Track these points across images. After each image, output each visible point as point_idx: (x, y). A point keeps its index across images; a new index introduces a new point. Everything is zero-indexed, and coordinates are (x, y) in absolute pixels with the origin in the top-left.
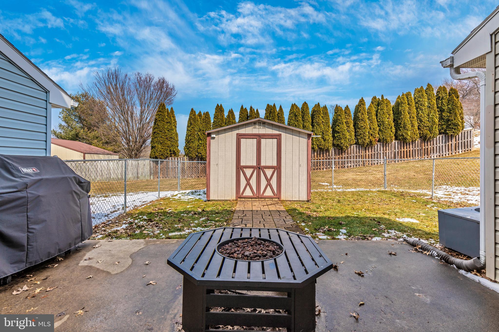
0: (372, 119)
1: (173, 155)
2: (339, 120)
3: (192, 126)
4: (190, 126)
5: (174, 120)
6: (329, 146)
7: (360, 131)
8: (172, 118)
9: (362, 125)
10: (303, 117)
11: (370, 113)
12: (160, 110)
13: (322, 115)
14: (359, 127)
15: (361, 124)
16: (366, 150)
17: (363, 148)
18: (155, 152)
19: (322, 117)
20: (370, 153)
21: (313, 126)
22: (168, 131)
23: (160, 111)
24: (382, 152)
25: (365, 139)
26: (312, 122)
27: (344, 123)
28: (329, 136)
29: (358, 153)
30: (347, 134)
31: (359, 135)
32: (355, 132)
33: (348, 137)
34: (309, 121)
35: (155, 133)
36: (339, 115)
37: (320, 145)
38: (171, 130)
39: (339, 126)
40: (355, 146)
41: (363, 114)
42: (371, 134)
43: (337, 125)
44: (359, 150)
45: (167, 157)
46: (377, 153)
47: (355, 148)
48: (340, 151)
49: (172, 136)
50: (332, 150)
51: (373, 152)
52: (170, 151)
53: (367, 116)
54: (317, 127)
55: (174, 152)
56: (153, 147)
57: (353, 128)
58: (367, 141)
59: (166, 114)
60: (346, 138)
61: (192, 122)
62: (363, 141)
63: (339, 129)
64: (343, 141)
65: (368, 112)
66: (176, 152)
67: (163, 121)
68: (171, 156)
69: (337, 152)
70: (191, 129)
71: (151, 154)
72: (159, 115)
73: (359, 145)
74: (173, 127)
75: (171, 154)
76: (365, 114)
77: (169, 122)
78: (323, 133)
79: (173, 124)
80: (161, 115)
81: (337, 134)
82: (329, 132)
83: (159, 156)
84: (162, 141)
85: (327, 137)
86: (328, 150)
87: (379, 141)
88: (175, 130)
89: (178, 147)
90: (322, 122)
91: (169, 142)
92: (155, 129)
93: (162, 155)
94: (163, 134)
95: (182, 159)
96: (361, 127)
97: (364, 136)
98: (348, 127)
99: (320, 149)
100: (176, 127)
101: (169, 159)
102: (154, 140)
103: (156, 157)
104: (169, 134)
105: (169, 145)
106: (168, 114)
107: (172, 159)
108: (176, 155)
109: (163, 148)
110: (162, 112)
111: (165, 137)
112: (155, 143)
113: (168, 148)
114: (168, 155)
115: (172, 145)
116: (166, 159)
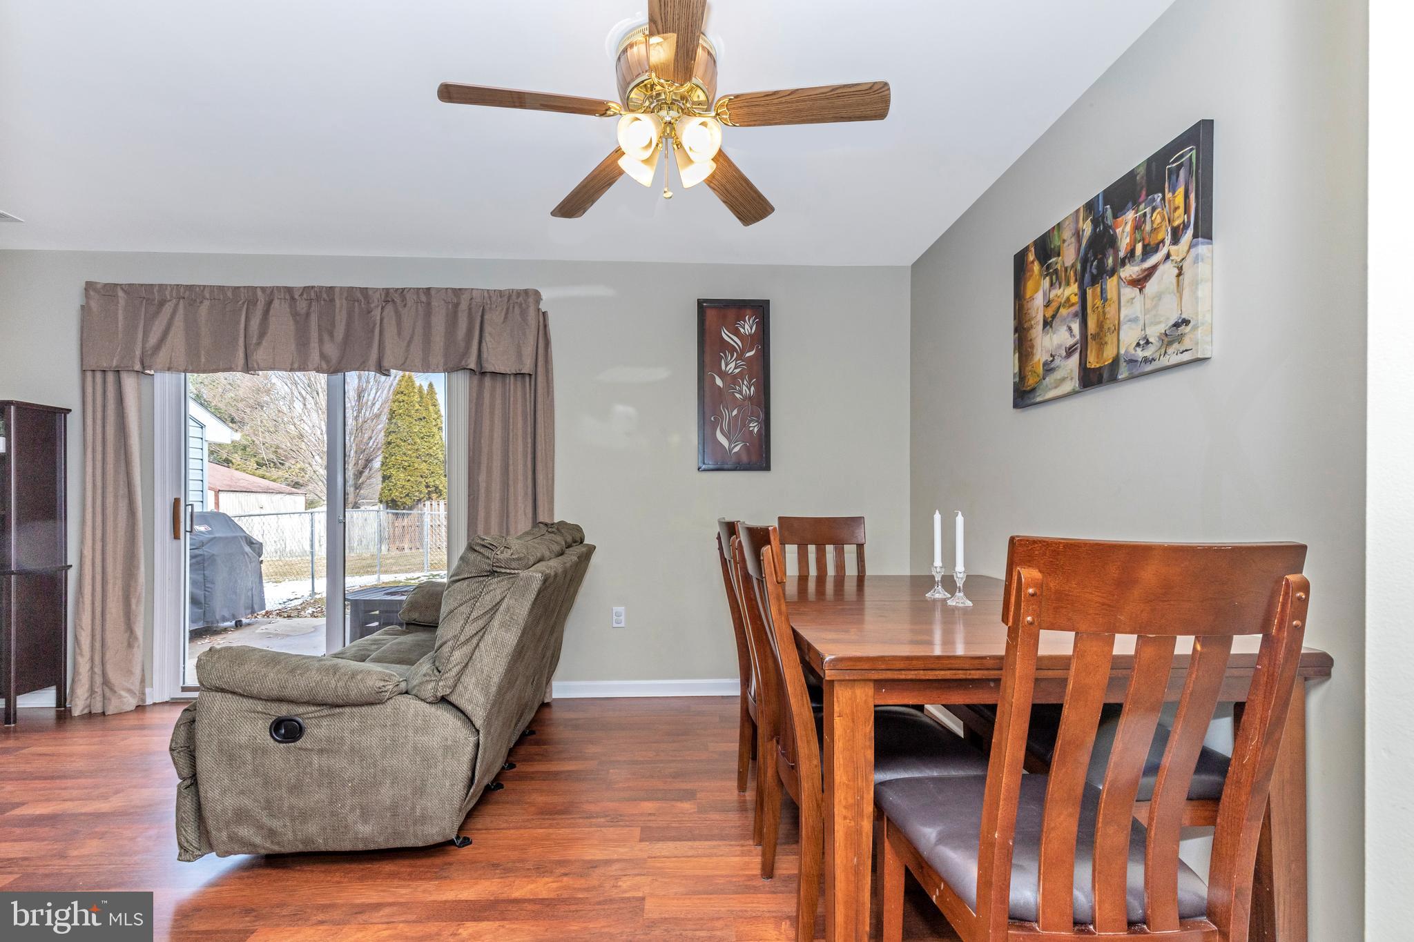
1: (434, 496)
5: (436, 413)
8: (431, 408)
12: (402, 389)
22: (422, 438)
23: (402, 393)
35: (389, 443)
38: (429, 436)
45: (419, 500)
49: (431, 451)
52: (427, 487)
55: (437, 488)
56: (385, 478)
59: (416, 398)
66: (440, 488)
67: (410, 416)
68: (430, 498)
71: (381, 494)
72: (400, 402)
74: (435, 430)
75: (429, 493)
77: (424, 418)
79: (434, 423)
80: (403, 401)
83: (401, 498)
84: (406, 464)
88: (438, 437)
91: (424, 466)
92: (389, 433)
93: (407, 495)
94: (409, 447)
101: (424, 505)
102: (388, 460)
103: (393, 501)
104: (423, 446)
105: (424, 473)
106: (421, 397)
107: (431, 505)
108: (441, 495)
109: (409, 480)
110: (405, 395)
111: (415, 454)
112: (390, 468)
113: (423, 480)
114: (422, 496)
115: (432, 473)
116: (417, 504)
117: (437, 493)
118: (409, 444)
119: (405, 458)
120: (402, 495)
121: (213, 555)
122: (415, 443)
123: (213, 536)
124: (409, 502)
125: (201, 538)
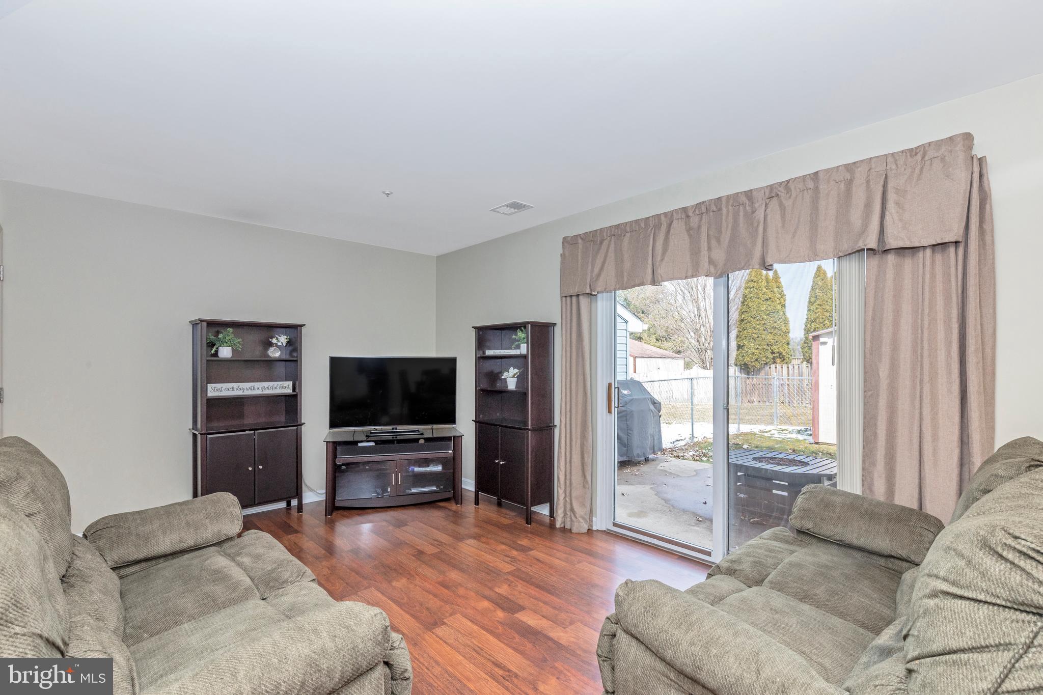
1: (778, 360)
3: (818, 302)
4: (815, 302)
5: (780, 294)
8: (776, 290)
12: (752, 278)
18: (743, 356)
22: (768, 315)
23: (752, 281)
35: (742, 320)
38: (774, 312)
45: (766, 364)
49: (775, 325)
52: (773, 353)
55: (780, 354)
56: (739, 347)
59: (764, 283)
61: (818, 294)
66: (783, 354)
67: (759, 298)
68: (775, 362)
70: (817, 309)
71: (736, 360)
72: (751, 288)
74: (779, 307)
75: (774, 358)
77: (770, 298)
79: (778, 302)
80: (753, 287)
83: (752, 362)
84: (756, 336)
88: (781, 313)
89: (788, 344)
91: (770, 337)
92: (743, 313)
93: (757, 360)
94: (758, 323)
95: (796, 367)
100: (784, 306)
101: (770, 368)
102: (741, 334)
103: (745, 364)
104: (769, 321)
105: (770, 342)
106: (768, 282)
107: (776, 367)
108: (784, 359)
109: (757, 349)
110: (755, 282)
111: (762, 328)
112: (743, 339)
113: (769, 348)
114: (768, 360)
115: (777, 342)
116: (765, 367)
117: (780, 358)
118: (758, 320)
119: (754, 331)
120: (752, 360)
121: (632, 411)
122: (762, 319)
123: (632, 398)
124: (757, 365)
125: (626, 399)
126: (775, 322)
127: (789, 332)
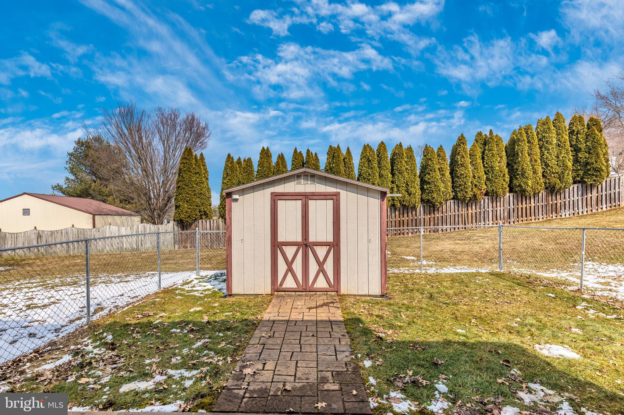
0: (476, 164)
2: (430, 166)
3: (228, 178)
4: (227, 177)
5: (205, 170)
6: (416, 203)
7: (459, 181)
8: (202, 167)
9: (462, 172)
10: (379, 163)
11: (473, 156)
12: (185, 156)
13: (406, 160)
14: (459, 175)
15: (460, 171)
16: (468, 206)
17: (463, 203)
18: (179, 214)
19: (406, 162)
20: (474, 211)
21: (393, 175)
22: (197, 184)
23: (186, 158)
24: (491, 209)
25: (466, 192)
26: (392, 170)
27: (437, 170)
28: (415, 188)
29: (456, 211)
30: (442, 186)
31: (459, 187)
32: (453, 182)
33: (443, 189)
34: (387, 169)
35: (179, 187)
36: (430, 159)
37: (403, 201)
38: (201, 183)
39: (429, 174)
40: (452, 201)
41: (463, 157)
42: (475, 185)
43: (427, 173)
44: (458, 207)
45: (196, 219)
46: (484, 211)
47: (452, 204)
48: (432, 209)
49: (202, 191)
50: (420, 208)
51: (478, 210)
52: (200, 212)
53: (470, 160)
54: (398, 176)
55: (205, 212)
56: (177, 207)
57: (449, 176)
58: (470, 194)
59: (194, 161)
60: (439, 190)
61: (229, 172)
62: (463, 195)
63: (429, 179)
64: (435, 195)
65: (470, 154)
66: (207, 212)
67: (190, 172)
68: (201, 218)
69: (427, 211)
70: (228, 182)
71: (174, 216)
72: (184, 164)
73: (458, 200)
74: (204, 179)
75: (201, 215)
76: (467, 156)
77: (198, 173)
78: (408, 185)
79: (204, 176)
80: (186, 163)
81: (426, 185)
82: (416, 182)
83: (185, 218)
84: (188, 199)
85: (412, 190)
86: (414, 208)
87: (487, 194)
88: (206, 184)
89: (210, 205)
90: (406, 169)
91: (198, 200)
92: (179, 182)
93: (189, 217)
94: (190, 189)
95: (215, 221)
96: (461, 175)
97: (465, 187)
98: (442, 175)
99: (404, 206)
100: (207, 179)
101: (198, 222)
102: (178, 197)
103: (181, 220)
104: (197, 189)
105: (198, 204)
106: (196, 161)
107: (202, 222)
108: (208, 216)
109: (190, 208)
111: (193, 193)
112: (179, 201)
113: (198, 208)
114: (197, 217)
115: (203, 204)
116: (195, 222)
117: (205, 215)
119: (187, 195)
122: (193, 187)
124: (190, 221)
126: (202, 190)
127: (211, 197)
